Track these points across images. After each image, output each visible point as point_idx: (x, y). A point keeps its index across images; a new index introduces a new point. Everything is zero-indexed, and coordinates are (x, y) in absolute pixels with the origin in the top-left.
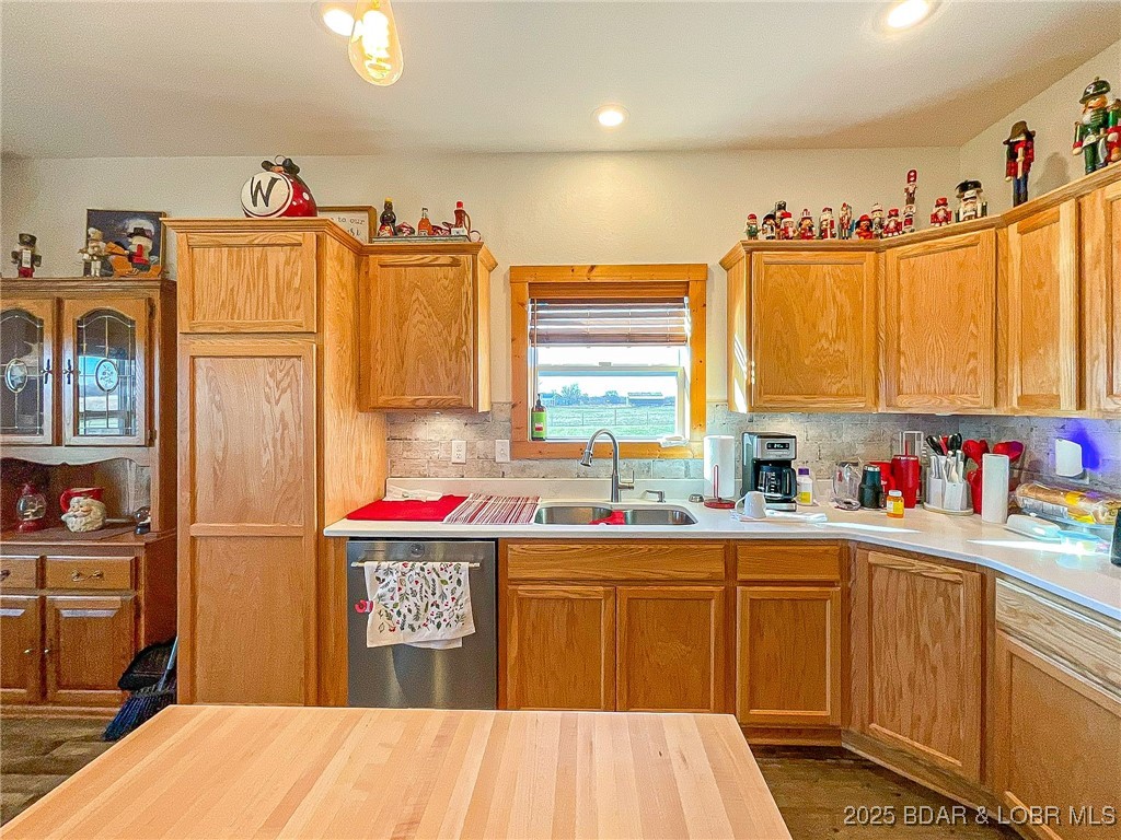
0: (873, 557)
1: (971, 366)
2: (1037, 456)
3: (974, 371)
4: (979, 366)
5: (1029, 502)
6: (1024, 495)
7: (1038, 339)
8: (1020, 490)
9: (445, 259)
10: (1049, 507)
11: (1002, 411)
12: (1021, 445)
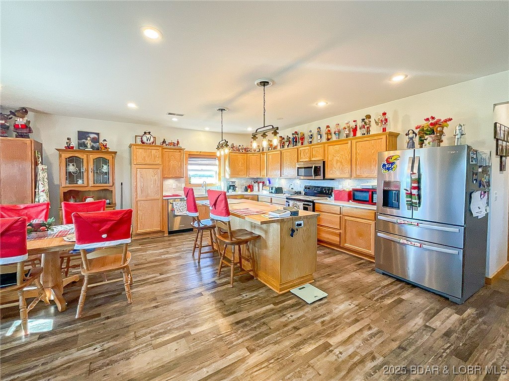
3: (258, 172)
8: (263, 187)
9: (178, 151)
11: (261, 177)
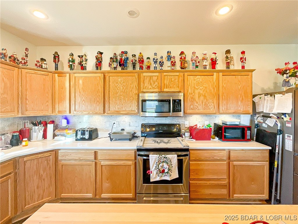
0: (25, 159)
1: (47, 104)
2: (57, 123)
3: (48, 105)
4: (49, 104)
5: (58, 133)
6: (57, 132)
7: (62, 100)
8: (56, 131)
10: (62, 133)
11: (54, 114)
12: (54, 121)
